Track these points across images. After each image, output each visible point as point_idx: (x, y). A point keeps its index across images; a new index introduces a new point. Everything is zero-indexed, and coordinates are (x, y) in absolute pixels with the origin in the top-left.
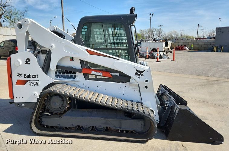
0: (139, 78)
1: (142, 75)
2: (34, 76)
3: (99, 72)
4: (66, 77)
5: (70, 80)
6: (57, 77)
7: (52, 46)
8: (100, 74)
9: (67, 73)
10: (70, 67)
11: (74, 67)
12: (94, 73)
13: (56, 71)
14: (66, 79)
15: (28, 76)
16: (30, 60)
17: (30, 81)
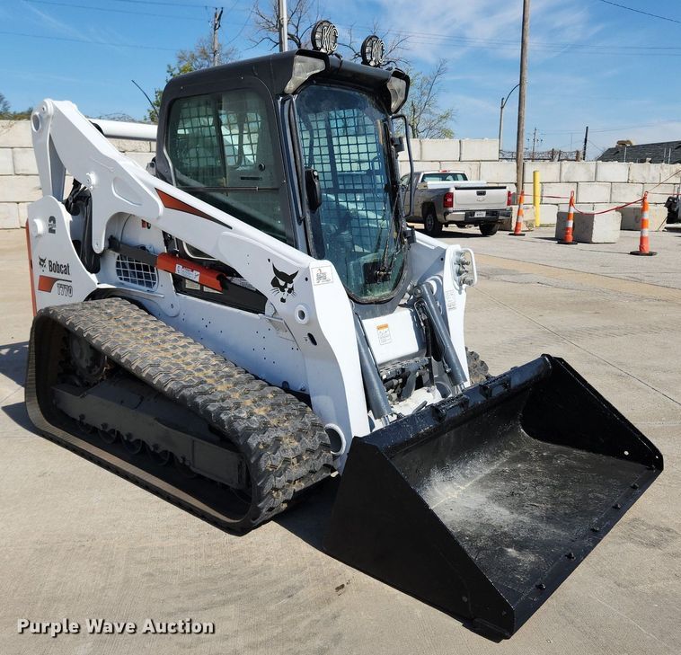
0: (283, 300)
1: (290, 291)
2: (63, 269)
3: (192, 270)
4: (137, 279)
5: (145, 288)
6: (121, 279)
7: (89, 181)
8: (195, 275)
9: (139, 267)
10: (143, 248)
11: (151, 250)
12: (180, 270)
13: (118, 259)
14: (137, 286)
15: (55, 267)
16: (54, 222)
17: (58, 282)
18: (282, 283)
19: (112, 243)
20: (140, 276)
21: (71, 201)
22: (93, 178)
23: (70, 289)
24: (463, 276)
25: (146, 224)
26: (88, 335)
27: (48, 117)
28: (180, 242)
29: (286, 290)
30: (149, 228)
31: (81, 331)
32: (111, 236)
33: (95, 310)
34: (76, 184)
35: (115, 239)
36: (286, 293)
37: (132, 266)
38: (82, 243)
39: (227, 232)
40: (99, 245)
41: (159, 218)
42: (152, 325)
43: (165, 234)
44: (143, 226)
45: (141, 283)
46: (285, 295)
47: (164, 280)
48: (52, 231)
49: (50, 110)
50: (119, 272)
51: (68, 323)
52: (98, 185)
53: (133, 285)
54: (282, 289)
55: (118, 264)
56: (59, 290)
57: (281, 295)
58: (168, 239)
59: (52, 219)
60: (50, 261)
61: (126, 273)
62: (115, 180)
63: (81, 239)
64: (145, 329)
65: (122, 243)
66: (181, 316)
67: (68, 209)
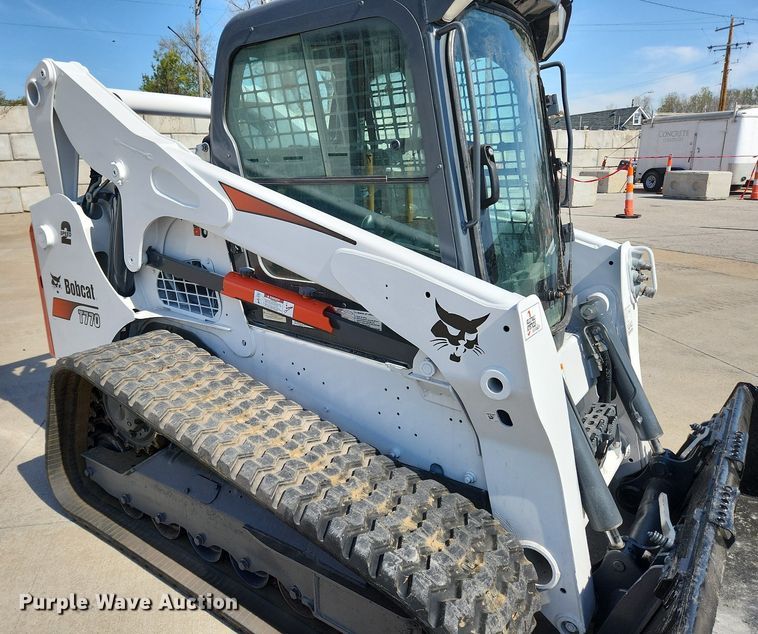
0: (455, 358)
1: (470, 345)
2: (85, 291)
3: (282, 301)
4: (189, 304)
5: (201, 317)
6: (165, 302)
7: (115, 172)
8: (286, 308)
9: (191, 288)
10: (197, 263)
11: (208, 266)
12: (260, 298)
13: (160, 276)
14: (189, 313)
15: (73, 288)
16: (69, 230)
17: (79, 307)
18: (454, 331)
19: (152, 257)
20: (193, 300)
21: (89, 201)
22: (122, 169)
23: (96, 319)
24: (643, 285)
25: (200, 232)
26: (136, 404)
27: (50, 84)
28: (252, 257)
29: (462, 343)
30: (205, 236)
31: (124, 398)
32: (150, 247)
33: (137, 355)
34: (95, 176)
35: (154, 250)
36: (462, 347)
37: (180, 287)
38: (110, 258)
39: (347, 249)
40: (134, 259)
41: (227, 226)
42: (222, 376)
43: (229, 245)
44: (196, 234)
45: (195, 309)
46: (460, 350)
47: (230, 308)
48: (66, 241)
49: (52, 75)
50: (161, 294)
51: (103, 383)
52: (128, 178)
53: (184, 312)
54: (454, 341)
55: (160, 283)
56: (81, 318)
57: (451, 349)
58: (234, 251)
59: (65, 225)
60: (66, 280)
61: (173, 296)
62: (155, 171)
63: (107, 252)
64: (214, 385)
65: (165, 256)
66: (258, 357)
67: (86, 212)
